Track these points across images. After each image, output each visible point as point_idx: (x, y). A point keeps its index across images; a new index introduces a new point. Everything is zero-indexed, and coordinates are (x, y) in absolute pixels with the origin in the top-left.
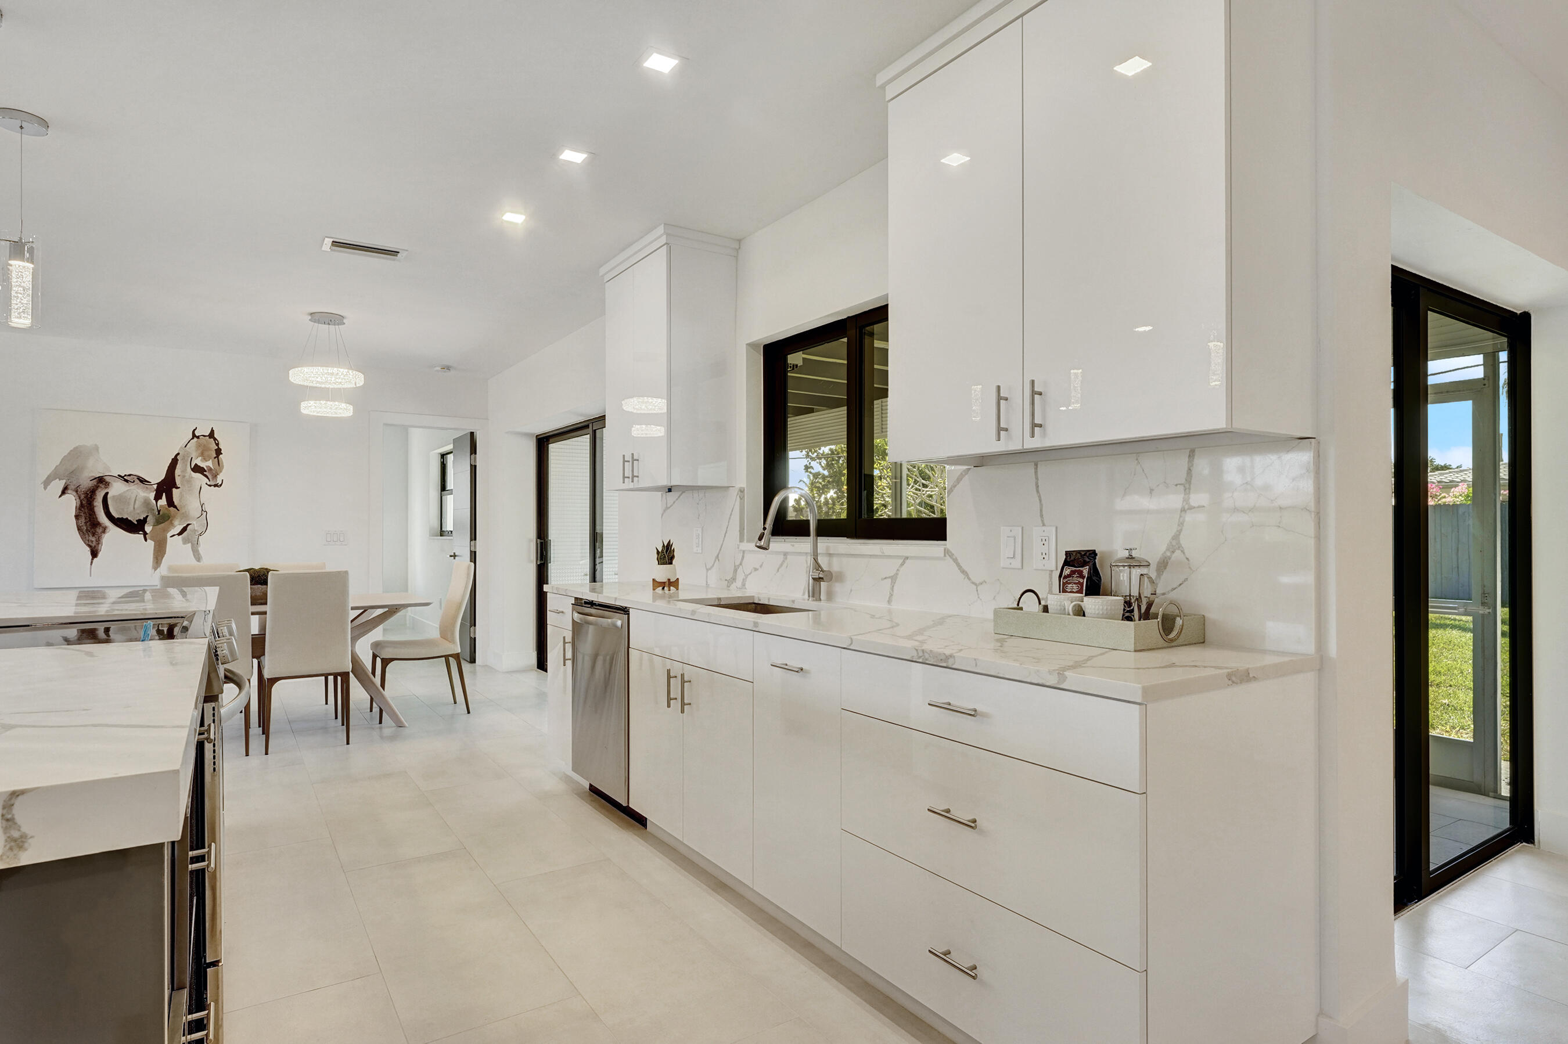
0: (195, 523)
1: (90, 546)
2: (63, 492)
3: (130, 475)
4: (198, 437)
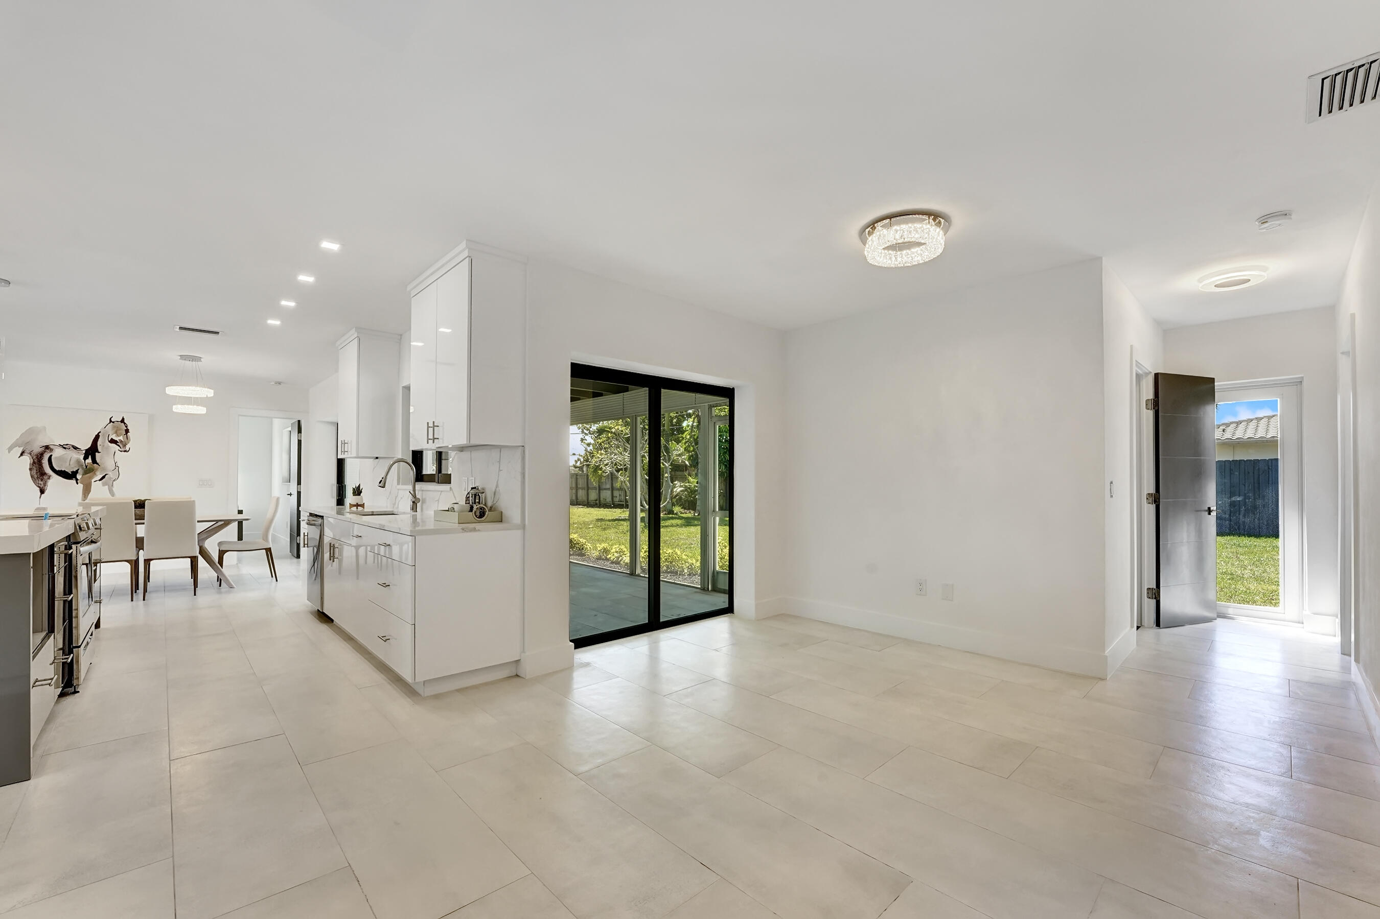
0: (110, 473)
1: (39, 487)
2: (22, 455)
3: (67, 445)
4: (113, 422)
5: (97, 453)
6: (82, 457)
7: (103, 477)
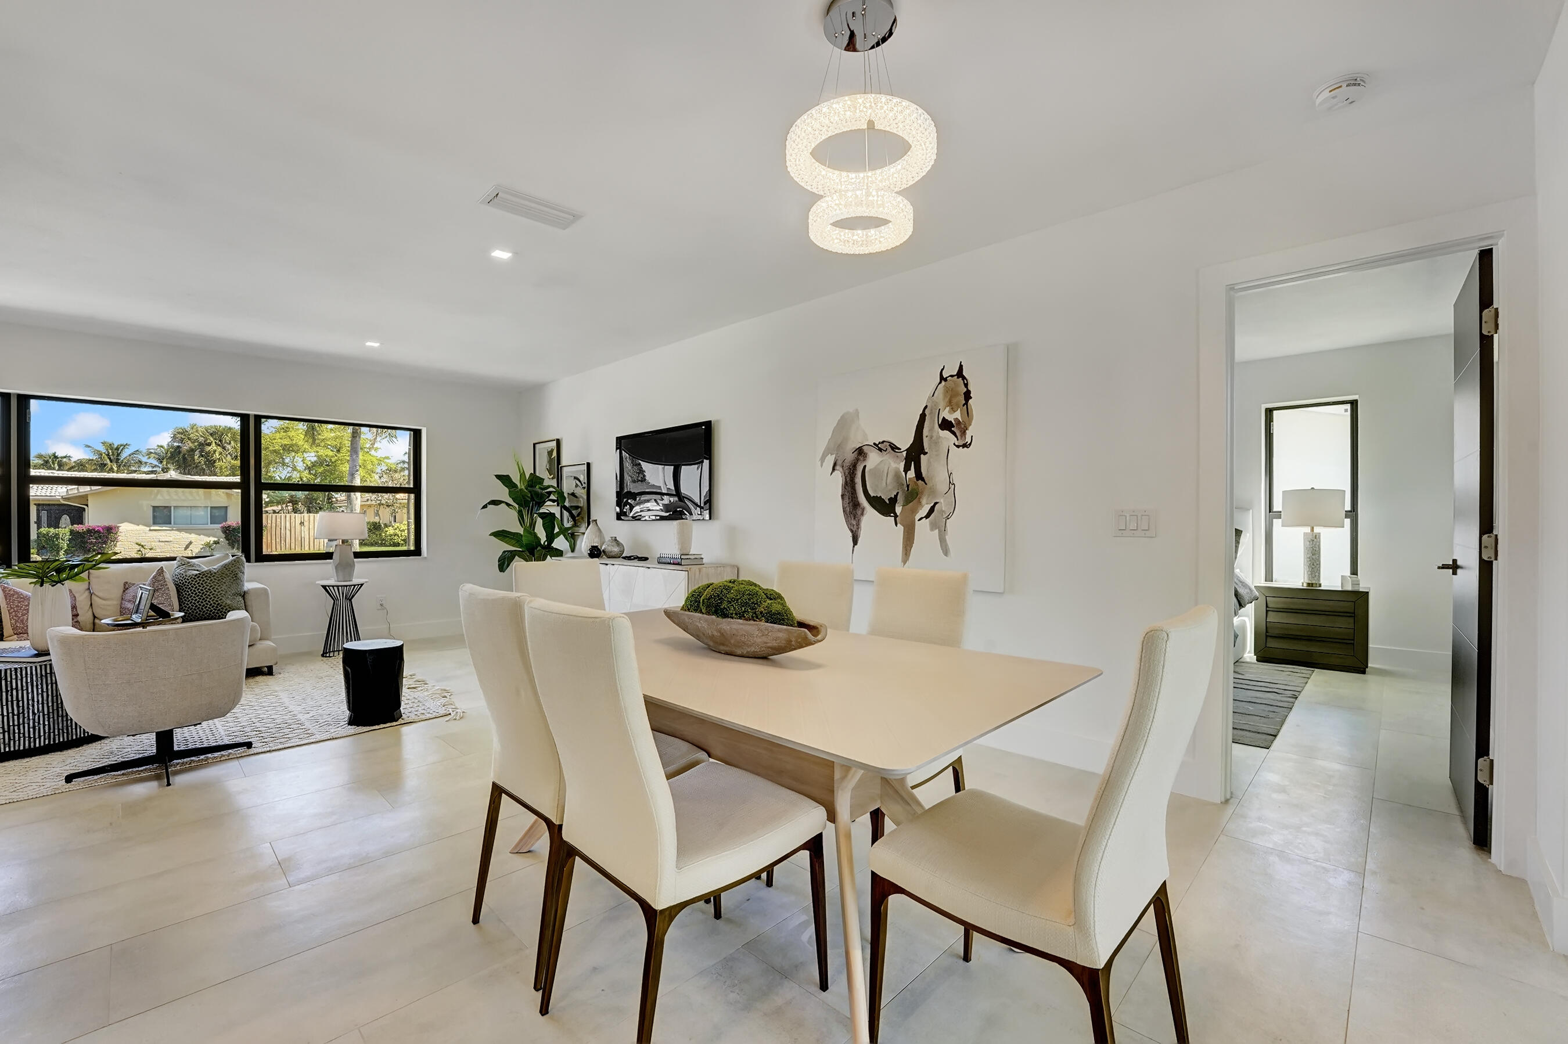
3: (883, 442)
5: (922, 456)
6: (902, 468)
7: (932, 510)
